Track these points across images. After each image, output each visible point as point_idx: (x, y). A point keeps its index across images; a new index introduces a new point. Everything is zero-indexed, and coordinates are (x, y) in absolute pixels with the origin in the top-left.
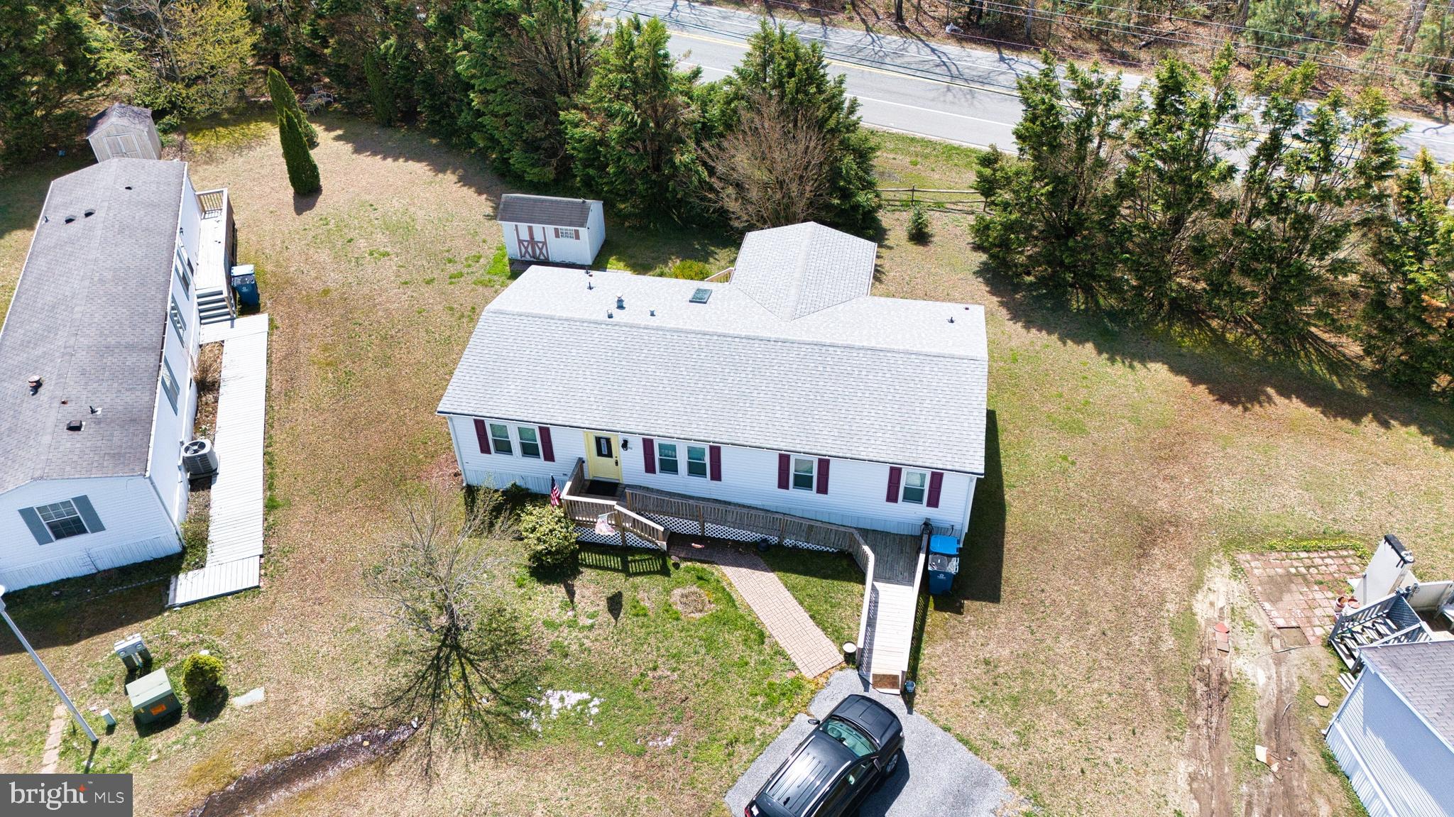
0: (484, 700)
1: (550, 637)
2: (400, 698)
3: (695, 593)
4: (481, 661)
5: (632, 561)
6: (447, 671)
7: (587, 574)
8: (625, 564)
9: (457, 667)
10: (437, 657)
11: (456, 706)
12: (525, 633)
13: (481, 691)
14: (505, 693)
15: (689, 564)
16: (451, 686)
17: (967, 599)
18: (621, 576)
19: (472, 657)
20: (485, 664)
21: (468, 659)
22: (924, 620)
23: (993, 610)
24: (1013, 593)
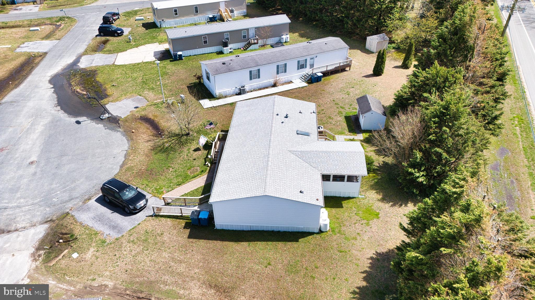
0: (167, 144)
1: (185, 150)
2: (170, 133)
3: (197, 171)
6: (175, 137)
10: (179, 135)
11: (166, 140)
12: (186, 146)
13: (170, 143)
14: (169, 147)
16: (171, 139)
17: (191, 230)
20: (177, 142)
21: (178, 139)
22: (182, 219)
23: (185, 237)
24: (192, 242)
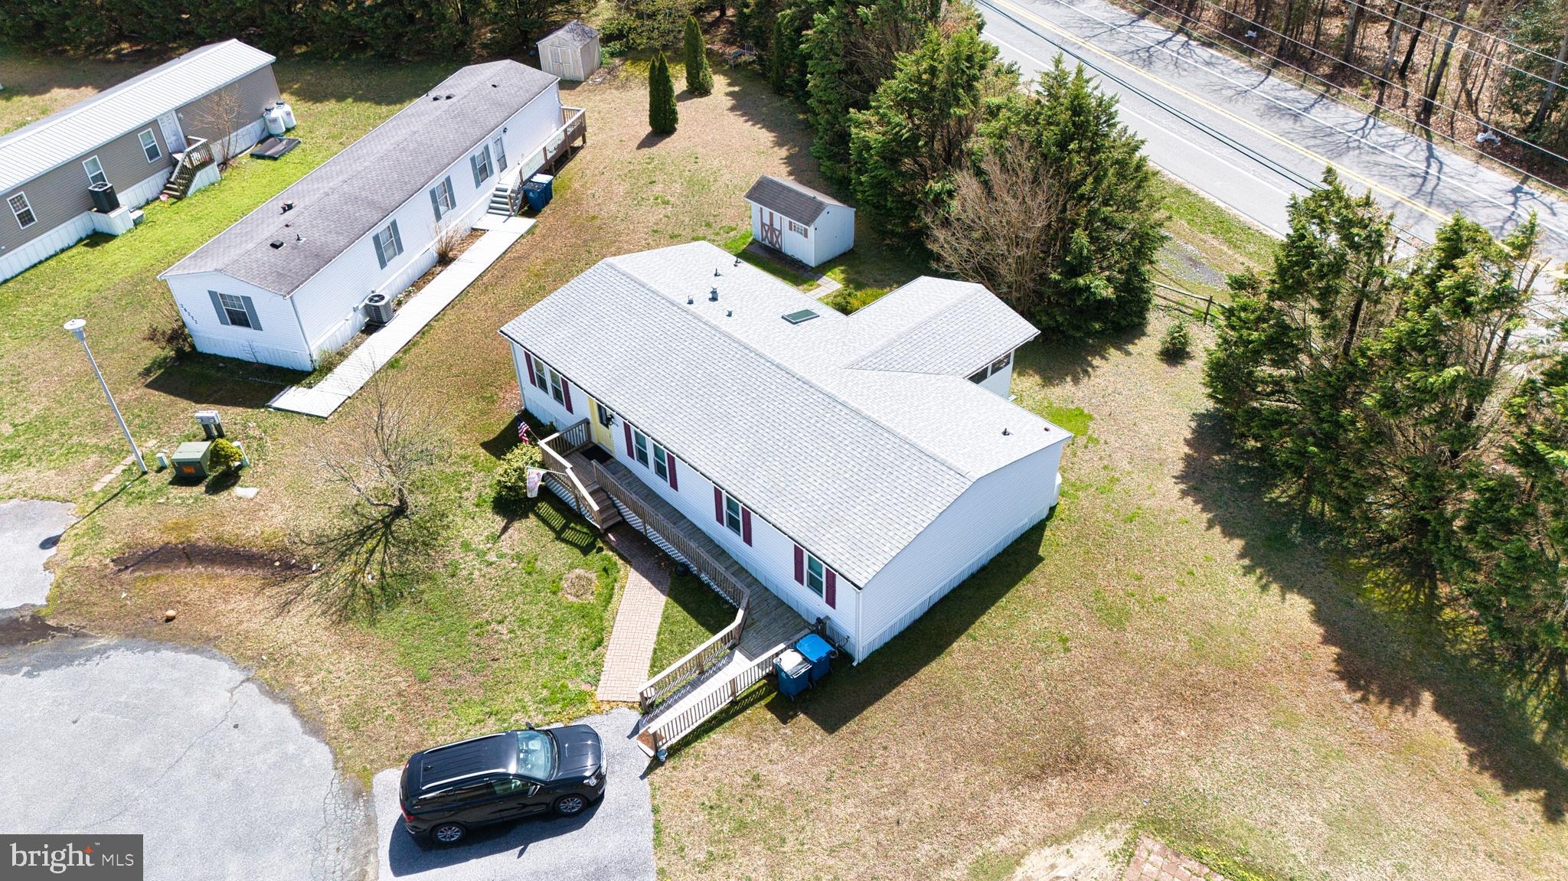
0: (370, 577)
1: (457, 554)
2: (323, 543)
3: (589, 579)
4: (393, 545)
5: (572, 529)
6: (365, 541)
7: (532, 521)
8: (565, 527)
9: (374, 542)
10: (369, 527)
11: (347, 569)
12: (442, 542)
13: (374, 568)
14: (389, 580)
15: (611, 553)
16: (358, 554)
17: (805, 713)
18: (552, 535)
19: (391, 539)
20: (394, 550)
21: (387, 539)
22: (744, 709)
23: (818, 737)
24: (854, 733)
